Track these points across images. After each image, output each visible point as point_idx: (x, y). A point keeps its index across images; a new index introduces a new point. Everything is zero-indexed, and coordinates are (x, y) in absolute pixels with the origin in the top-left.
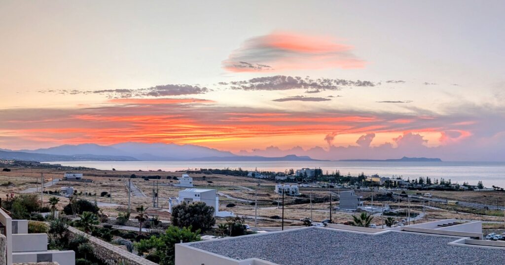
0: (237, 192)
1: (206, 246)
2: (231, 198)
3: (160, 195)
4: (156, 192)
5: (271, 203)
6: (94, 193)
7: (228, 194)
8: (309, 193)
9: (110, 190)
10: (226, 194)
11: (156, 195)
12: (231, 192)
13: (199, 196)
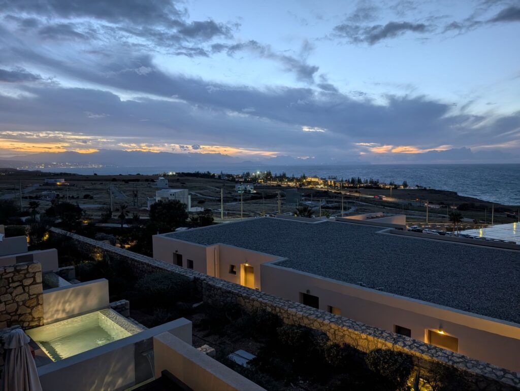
0: (206, 191)
1: (179, 236)
2: (201, 196)
3: (139, 195)
4: (136, 193)
5: (232, 199)
6: (77, 196)
7: (199, 193)
8: (262, 191)
9: (92, 193)
10: (197, 193)
11: (136, 196)
12: (201, 192)
13: (173, 195)
